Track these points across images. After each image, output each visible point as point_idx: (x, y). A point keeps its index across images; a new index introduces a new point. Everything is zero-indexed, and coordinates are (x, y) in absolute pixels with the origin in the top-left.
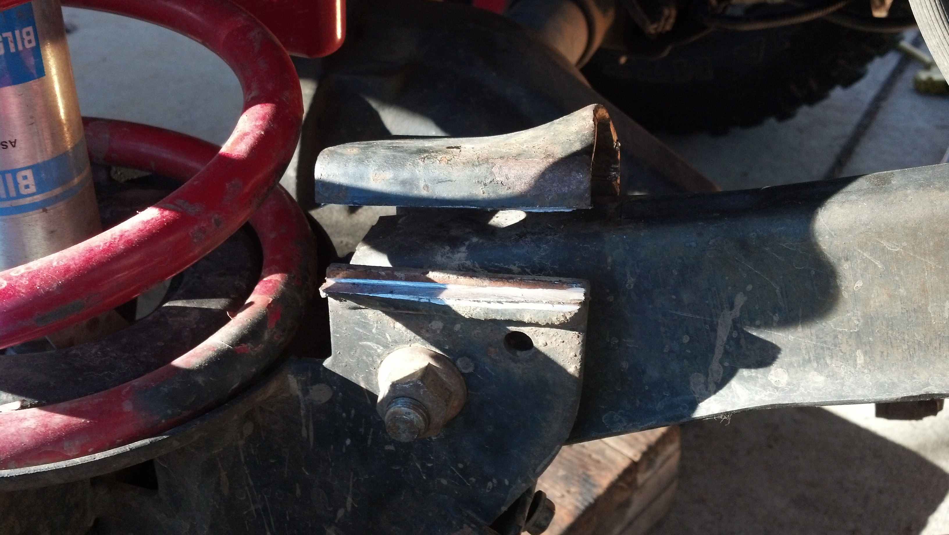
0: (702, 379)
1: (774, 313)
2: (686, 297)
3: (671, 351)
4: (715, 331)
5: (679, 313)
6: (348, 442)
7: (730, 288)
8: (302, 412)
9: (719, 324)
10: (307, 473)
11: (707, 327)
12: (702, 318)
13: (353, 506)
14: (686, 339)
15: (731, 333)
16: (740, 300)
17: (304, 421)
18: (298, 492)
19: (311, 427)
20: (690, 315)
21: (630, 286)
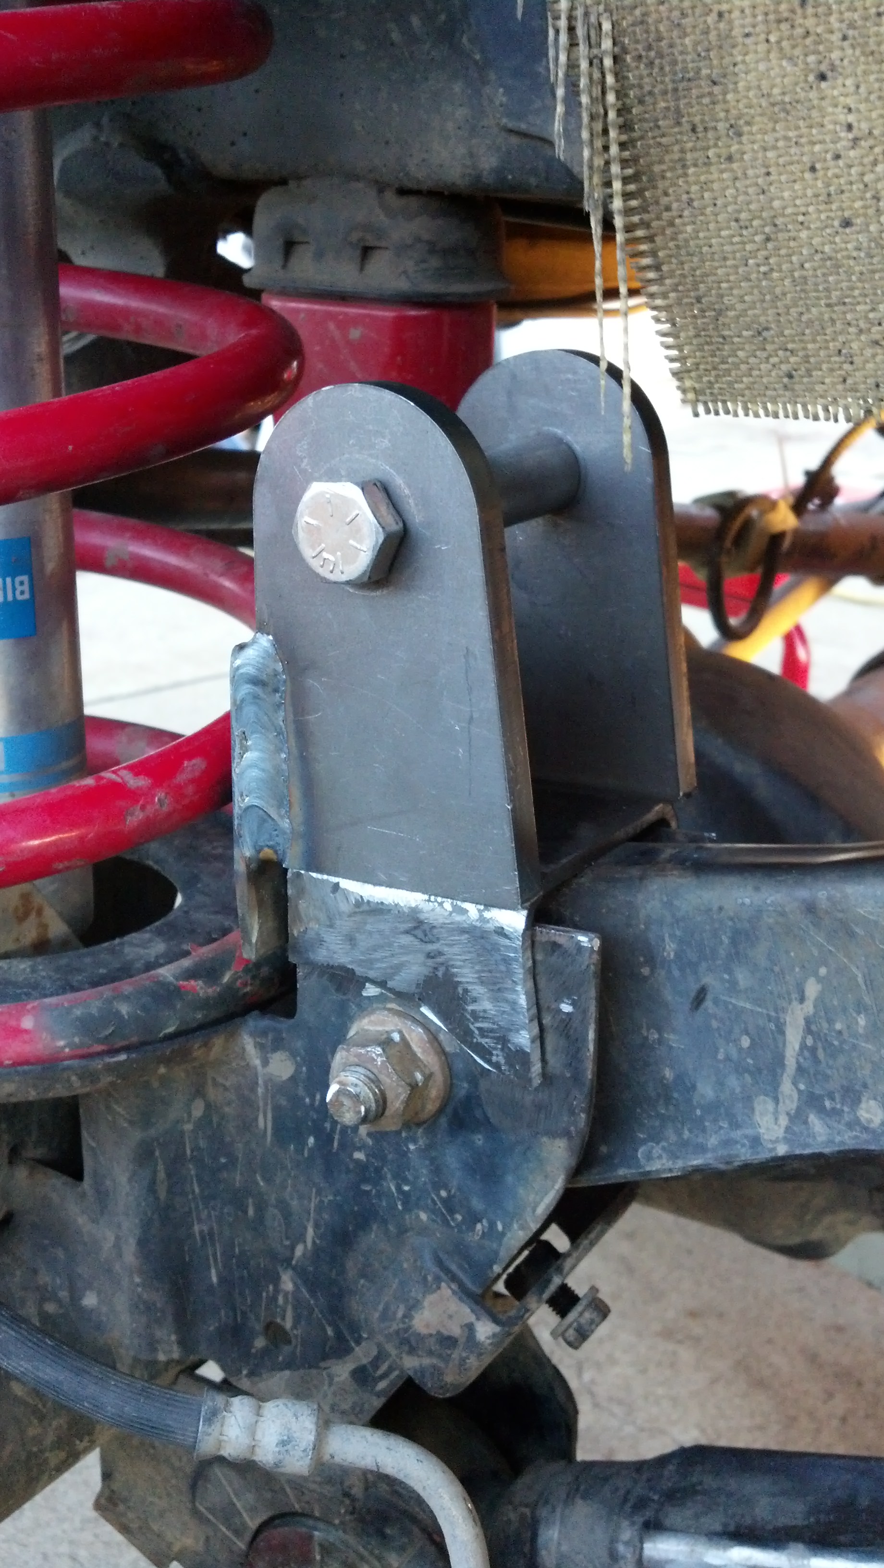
0: (770, 1106)
1: (859, 1013)
2: (743, 977)
3: (728, 1059)
4: (782, 1033)
5: (733, 1001)
6: (311, 1140)
7: (797, 970)
8: (260, 1090)
9: (788, 1023)
10: (262, 1184)
11: (772, 1026)
12: (765, 1011)
13: (314, 1242)
14: (746, 1042)
15: (804, 1038)
16: (812, 989)
17: (261, 1104)
18: (251, 1212)
19: (269, 1116)
20: (748, 1006)
21: (669, 954)
